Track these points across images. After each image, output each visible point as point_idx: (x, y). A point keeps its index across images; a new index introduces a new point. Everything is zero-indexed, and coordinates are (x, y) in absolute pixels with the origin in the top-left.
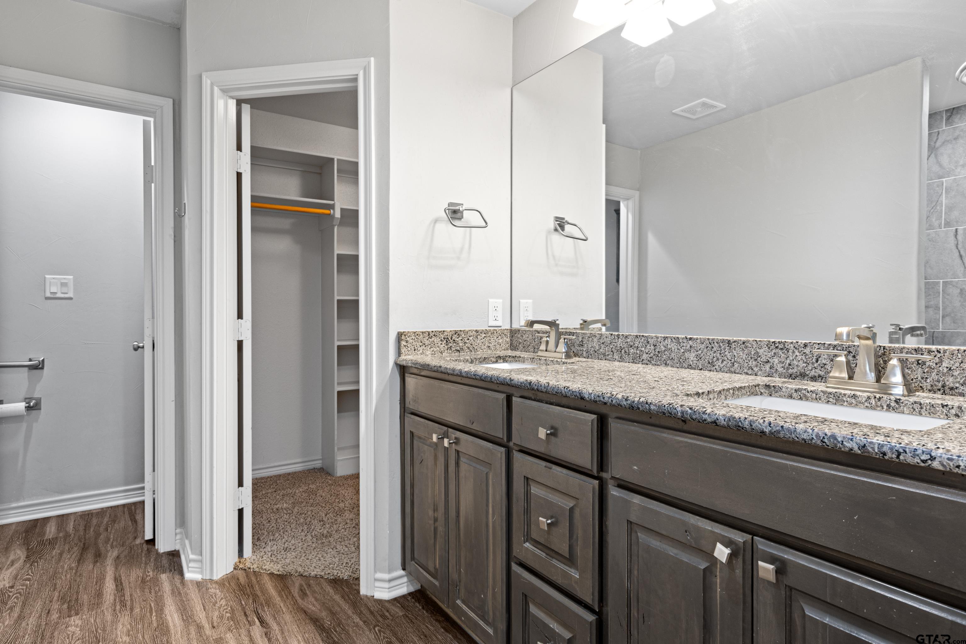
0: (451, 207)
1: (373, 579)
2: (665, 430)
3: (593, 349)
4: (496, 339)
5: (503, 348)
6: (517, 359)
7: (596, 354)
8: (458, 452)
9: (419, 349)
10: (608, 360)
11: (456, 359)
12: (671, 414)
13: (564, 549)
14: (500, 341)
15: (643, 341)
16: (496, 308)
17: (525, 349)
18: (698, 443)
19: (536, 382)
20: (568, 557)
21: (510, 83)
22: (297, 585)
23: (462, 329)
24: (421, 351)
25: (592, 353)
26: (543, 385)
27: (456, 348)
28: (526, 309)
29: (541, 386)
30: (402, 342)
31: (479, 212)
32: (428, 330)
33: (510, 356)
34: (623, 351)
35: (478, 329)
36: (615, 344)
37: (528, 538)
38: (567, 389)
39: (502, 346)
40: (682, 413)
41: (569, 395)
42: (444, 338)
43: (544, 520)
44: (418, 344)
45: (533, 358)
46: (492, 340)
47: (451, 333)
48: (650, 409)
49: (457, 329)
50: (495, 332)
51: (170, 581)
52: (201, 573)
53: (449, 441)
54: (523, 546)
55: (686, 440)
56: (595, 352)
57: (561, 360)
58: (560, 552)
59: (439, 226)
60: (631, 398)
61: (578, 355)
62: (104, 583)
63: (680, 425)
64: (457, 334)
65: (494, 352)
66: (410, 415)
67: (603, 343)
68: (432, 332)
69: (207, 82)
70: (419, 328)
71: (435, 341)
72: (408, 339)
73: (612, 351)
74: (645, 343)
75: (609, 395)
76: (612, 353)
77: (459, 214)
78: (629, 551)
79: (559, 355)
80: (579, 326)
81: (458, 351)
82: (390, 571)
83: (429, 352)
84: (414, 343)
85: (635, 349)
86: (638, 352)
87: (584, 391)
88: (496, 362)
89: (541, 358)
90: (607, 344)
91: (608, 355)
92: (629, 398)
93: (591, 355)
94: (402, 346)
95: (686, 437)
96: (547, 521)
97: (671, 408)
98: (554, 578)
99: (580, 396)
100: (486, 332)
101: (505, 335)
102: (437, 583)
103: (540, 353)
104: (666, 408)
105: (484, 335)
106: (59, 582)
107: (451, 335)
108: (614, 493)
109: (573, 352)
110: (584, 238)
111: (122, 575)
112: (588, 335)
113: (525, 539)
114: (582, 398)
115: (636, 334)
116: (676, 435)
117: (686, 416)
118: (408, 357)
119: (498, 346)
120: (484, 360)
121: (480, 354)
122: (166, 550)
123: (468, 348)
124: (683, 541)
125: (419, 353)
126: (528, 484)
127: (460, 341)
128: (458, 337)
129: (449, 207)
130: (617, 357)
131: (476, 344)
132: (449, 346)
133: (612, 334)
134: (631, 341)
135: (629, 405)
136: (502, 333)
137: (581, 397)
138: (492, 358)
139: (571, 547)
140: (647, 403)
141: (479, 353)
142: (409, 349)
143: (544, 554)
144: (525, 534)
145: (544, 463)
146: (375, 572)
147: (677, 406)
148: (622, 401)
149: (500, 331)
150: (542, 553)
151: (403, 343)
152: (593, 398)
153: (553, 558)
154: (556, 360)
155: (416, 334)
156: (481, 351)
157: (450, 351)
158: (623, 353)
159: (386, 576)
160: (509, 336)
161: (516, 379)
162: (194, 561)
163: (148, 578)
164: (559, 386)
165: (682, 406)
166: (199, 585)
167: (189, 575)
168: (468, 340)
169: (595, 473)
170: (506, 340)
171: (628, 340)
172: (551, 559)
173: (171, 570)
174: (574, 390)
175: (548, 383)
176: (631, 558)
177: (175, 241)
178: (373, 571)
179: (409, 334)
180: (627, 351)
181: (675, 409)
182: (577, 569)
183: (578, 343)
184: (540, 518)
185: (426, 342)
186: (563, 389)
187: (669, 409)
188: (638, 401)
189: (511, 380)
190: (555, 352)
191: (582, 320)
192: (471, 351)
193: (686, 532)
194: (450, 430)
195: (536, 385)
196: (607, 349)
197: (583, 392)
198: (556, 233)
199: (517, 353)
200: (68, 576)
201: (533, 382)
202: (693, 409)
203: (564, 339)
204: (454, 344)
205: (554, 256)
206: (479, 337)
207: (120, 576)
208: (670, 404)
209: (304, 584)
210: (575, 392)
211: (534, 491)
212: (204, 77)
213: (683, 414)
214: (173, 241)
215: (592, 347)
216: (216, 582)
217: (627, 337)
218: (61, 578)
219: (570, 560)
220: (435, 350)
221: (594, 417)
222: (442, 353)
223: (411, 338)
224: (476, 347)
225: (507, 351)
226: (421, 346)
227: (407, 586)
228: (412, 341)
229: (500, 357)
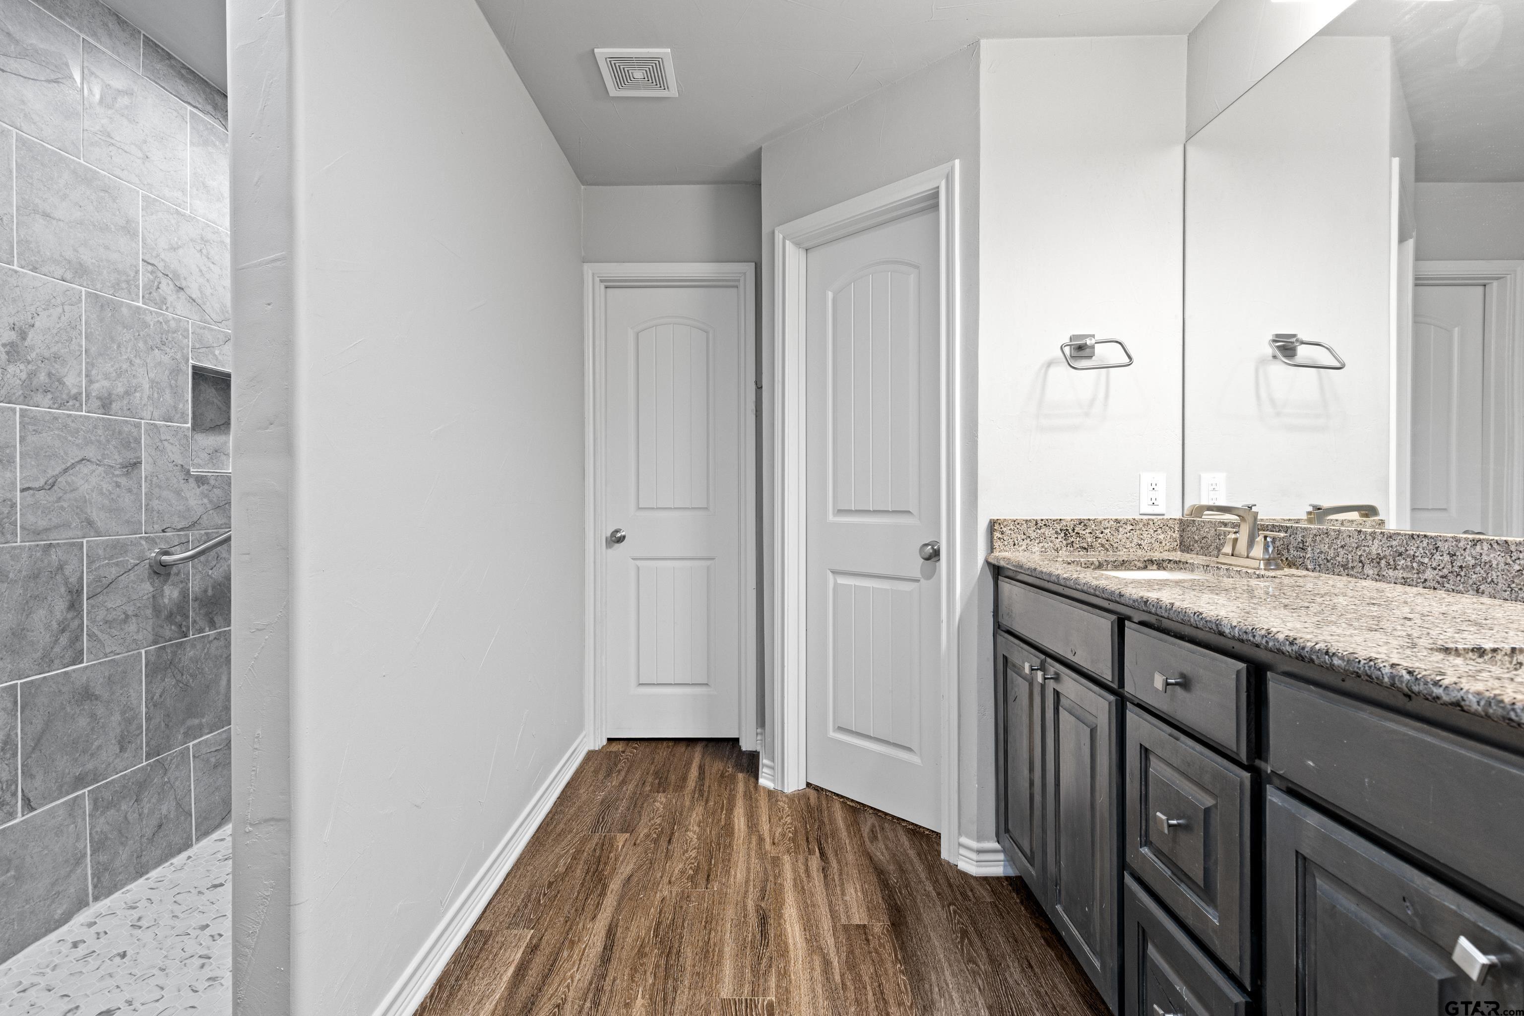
0: (1074, 341)
1: (957, 846)
2: (1365, 706)
3: (1323, 556)
4: (1152, 533)
5: (1167, 548)
6: (1181, 566)
7: (1329, 565)
8: (1057, 694)
9: (1020, 544)
10: (1352, 576)
11: (1073, 560)
12: (1370, 676)
13: (1197, 873)
14: (1161, 537)
15: (1425, 544)
16: (1154, 486)
17: (1205, 550)
18: (1429, 739)
19: (1156, 600)
20: (1202, 886)
21: (1183, 137)
22: (869, 824)
23: (1090, 518)
24: (1024, 547)
25: (1321, 562)
26: (1164, 607)
27: (1081, 545)
28: (1213, 487)
29: (1161, 608)
30: (995, 533)
31: (1120, 343)
32: (1035, 518)
33: (1170, 561)
34: (1383, 562)
35: (1119, 518)
36: (1366, 548)
37: (1147, 843)
38: (1198, 616)
39: (1164, 544)
40: (1392, 677)
41: (1200, 625)
42: (1061, 530)
43: (1164, 818)
44: (1019, 536)
45: (1207, 566)
46: (1145, 535)
47: (1072, 522)
48: (1332, 665)
49: (1082, 518)
50: (1151, 523)
51: (745, 782)
52: (773, 781)
53: (1044, 675)
54: (1138, 851)
55: (1403, 729)
56: (1328, 561)
57: (1253, 571)
58: (1191, 875)
59: (1053, 370)
60: (1302, 641)
61: (1294, 565)
62: (690, 768)
63: (1401, 702)
64: (1083, 524)
65: (1149, 553)
66: (1003, 633)
67: (1342, 547)
68: (1042, 520)
69: (779, 237)
70: (1021, 516)
71: (1046, 533)
72: (1004, 529)
73: (1361, 562)
74: (1430, 550)
75: (1263, 632)
76: (1360, 564)
77: (1088, 350)
78: (1300, 906)
79: (1255, 564)
80: (1305, 517)
81: (1085, 549)
82: (980, 839)
83: (1037, 549)
84: (1013, 536)
85: (1409, 560)
86: (1415, 565)
87: (1225, 622)
88: (1145, 568)
89: (1220, 566)
90: (1350, 549)
91: (1353, 568)
92: (1297, 642)
93: (1319, 565)
94: (995, 538)
95: (1406, 725)
96: (1168, 820)
97: (1370, 667)
98: (1182, 914)
99: (1218, 628)
100: (1134, 523)
101: (1170, 528)
102: (1033, 873)
103: (1222, 559)
104: (1361, 666)
105: (1131, 527)
106: (657, 757)
107: (1072, 526)
108: (1274, 800)
109: (1287, 559)
110: (1338, 365)
111: (706, 764)
112: (1314, 532)
113: (1143, 841)
114: (1221, 634)
115: (1410, 533)
116: (1386, 719)
117: (1400, 686)
118: (1005, 555)
119: (1156, 545)
120: (1122, 565)
121: (1123, 555)
122: (748, 749)
123: (1103, 546)
124: (1399, 916)
125: (1020, 549)
126: (1147, 759)
127: (1088, 535)
128: (1084, 528)
129: (1071, 341)
130: (1371, 572)
131: (1115, 540)
132: (1069, 541)
133: (1360, 532)
134: (1401, 545)
135: (1296, 652)
136: (1165, 525)
137: (1219, 631)
138: (1136, 563)
139: (1206, 871)
140: (1327, 653)
141: (1121, 553)
142: (1006, 543)
143: (1169, 873)
144: (1143, 832)
145: (1169, 730)
146: (960, 834)
147: (1384, 664)
148: (1285, 645)
149: (1159, 522)
150: (1166, 869)
151: (997, 535)
152: (1237, 635)
153: (1182, 881)
154: (1244, 570)
155: (1016, 523)
156: (1125, 550)
157: (1072, 549)
158: (1382, 565)
159: (974, 844)
160: (1177, 529)
161: (1128, 594)
162: (768, 767)
163: (727, 774)
164: (1188, 611)
165: (1393, 666)
166: (771, 794)
167: (762, 781)
168: (1102, 533)
169: (1243, 757)
170: (1171, 536)
171: (1394, 543)
172: (1178, 882)
173: (748, 772)
174: (1208, 619)
175: (1172, 604)
176: (1305, 918)
177: (756, 417)
178: (957, 831)
179: (1005, 523)
180: (1392, 563)
181: (1379, 669)
182: (1215, 907)
183: (1295, 545)
184: (1158, 814)
185: (1032, 535)
186: (1192, 615)
187: (1367, 668)
188: (1312, 648)
189: (1121, 595)
190: (1248, 557)
191: (1310, 505)
192: (1107, 550)
193: (1404, 900)
194: (1049, 660)
195: (1153, 605)
196: (1350, 557)
197: (1223, 623)
198: (1277, 362)
199: (1187, 557)
200: (665, 753)
201: (1150, 601)
202: (1415, 674)
203: (1265, 537)
204: (1078, 539)
205: (1272, 401)
206: (1121, 529)
207: (704, 765)
208: (1371, 660)
209: (877, 825)
210: (1210, 621)
211: (1154, 770)
212: (776, 232)
213: (1394, 680)
214: (754, 416)
215: (1321, 552)
216: (787, 796)
217: (1391, 537)
218: (659, 753)
219: (1207, 891)
220: (1046, 546)
221: (1242, 666)
222: (1057, 550)
223: (1009, 528)
224: (1115, 545)
225: (1174, 553)
226: (1023, 540)
227: (1005, 866)
228: (1010, 532)
229: (1152, 561)
